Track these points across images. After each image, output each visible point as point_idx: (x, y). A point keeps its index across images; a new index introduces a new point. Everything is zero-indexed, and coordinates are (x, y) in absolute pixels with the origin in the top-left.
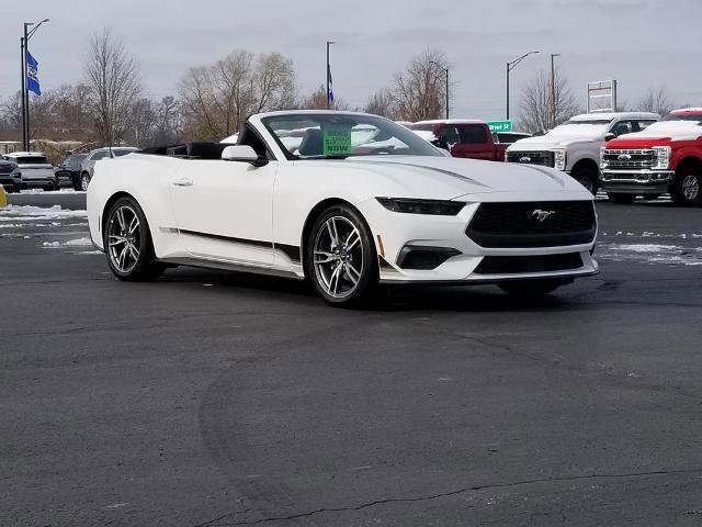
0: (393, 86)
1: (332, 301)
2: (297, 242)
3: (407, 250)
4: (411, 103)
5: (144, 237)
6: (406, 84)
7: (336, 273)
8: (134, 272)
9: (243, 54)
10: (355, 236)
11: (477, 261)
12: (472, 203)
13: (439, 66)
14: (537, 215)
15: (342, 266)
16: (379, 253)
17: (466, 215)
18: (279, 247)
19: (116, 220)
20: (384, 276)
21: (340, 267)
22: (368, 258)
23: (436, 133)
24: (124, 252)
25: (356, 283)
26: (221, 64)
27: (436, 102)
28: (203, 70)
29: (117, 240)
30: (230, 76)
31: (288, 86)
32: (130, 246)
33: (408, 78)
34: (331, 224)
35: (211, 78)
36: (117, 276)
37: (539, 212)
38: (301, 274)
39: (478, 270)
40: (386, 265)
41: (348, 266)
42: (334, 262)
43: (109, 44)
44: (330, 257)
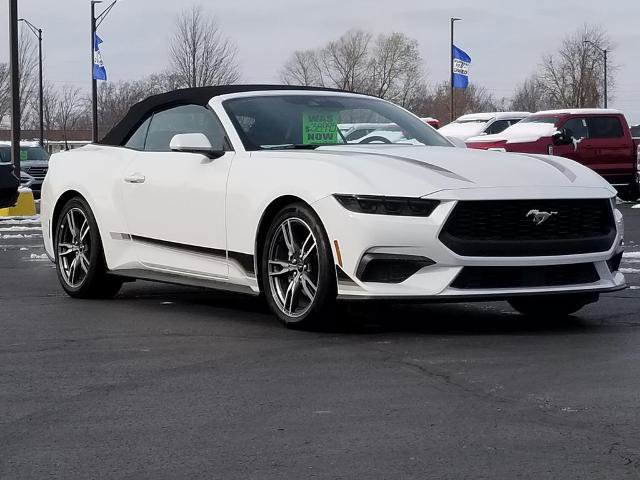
0: (542, 72)
1: (287, 321)
2: (250, 249)
3: (368, 259)
4: (563, 91)
5: (95, 246)
6: (556, 68)
7: (292, 286)
8: (83, 287)
9: (359, 34)
10: (311, 242)
11: (454, 272)
12: (447, 201)
13: (596, 47)
14: (532, 216)
15: (299, 279)
16: (336, 262)
17: (440, 216)
18: (234, 255)
19: (66, 225)
20: (343, 290)
21: (296, 279)
22: (325, 269)
23: (559, 126)
24: (74, 263)
25: (312, 299)
26: (332, 47)
27: (594, 90)
28: (311, 54)
29: (67, 249)
30: (343, 60)
31: (412, 72)
32: (80, 256)
33: (559, 61)
34: (286, 226)
35: (321, 65)
36: (67, 291)
37: (537, 212)
38: (256, 289)
39: (455, 284)
40: (344, 277)
41: (305, 278)
42: (290, 274)
43: (199, 26)
44: (286, 268)
